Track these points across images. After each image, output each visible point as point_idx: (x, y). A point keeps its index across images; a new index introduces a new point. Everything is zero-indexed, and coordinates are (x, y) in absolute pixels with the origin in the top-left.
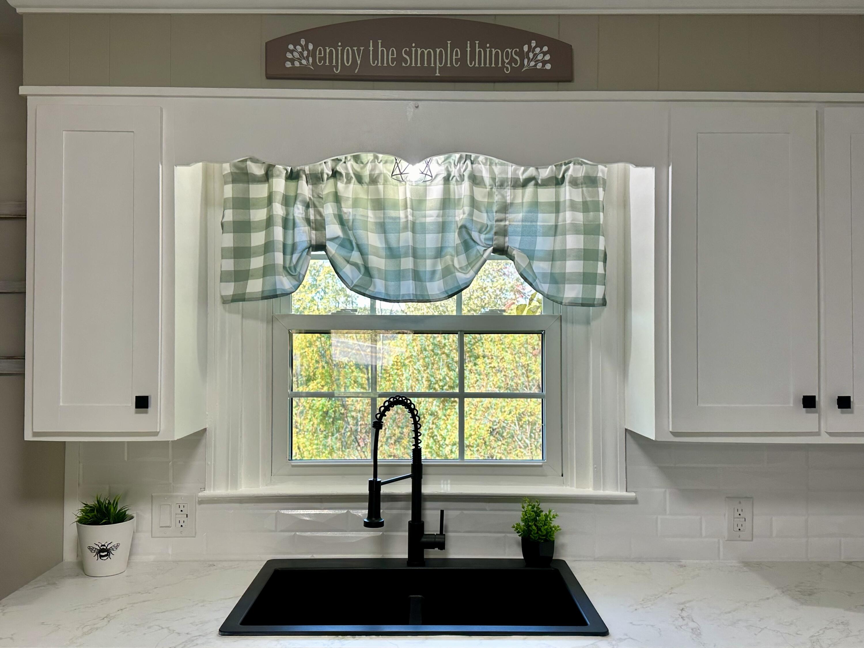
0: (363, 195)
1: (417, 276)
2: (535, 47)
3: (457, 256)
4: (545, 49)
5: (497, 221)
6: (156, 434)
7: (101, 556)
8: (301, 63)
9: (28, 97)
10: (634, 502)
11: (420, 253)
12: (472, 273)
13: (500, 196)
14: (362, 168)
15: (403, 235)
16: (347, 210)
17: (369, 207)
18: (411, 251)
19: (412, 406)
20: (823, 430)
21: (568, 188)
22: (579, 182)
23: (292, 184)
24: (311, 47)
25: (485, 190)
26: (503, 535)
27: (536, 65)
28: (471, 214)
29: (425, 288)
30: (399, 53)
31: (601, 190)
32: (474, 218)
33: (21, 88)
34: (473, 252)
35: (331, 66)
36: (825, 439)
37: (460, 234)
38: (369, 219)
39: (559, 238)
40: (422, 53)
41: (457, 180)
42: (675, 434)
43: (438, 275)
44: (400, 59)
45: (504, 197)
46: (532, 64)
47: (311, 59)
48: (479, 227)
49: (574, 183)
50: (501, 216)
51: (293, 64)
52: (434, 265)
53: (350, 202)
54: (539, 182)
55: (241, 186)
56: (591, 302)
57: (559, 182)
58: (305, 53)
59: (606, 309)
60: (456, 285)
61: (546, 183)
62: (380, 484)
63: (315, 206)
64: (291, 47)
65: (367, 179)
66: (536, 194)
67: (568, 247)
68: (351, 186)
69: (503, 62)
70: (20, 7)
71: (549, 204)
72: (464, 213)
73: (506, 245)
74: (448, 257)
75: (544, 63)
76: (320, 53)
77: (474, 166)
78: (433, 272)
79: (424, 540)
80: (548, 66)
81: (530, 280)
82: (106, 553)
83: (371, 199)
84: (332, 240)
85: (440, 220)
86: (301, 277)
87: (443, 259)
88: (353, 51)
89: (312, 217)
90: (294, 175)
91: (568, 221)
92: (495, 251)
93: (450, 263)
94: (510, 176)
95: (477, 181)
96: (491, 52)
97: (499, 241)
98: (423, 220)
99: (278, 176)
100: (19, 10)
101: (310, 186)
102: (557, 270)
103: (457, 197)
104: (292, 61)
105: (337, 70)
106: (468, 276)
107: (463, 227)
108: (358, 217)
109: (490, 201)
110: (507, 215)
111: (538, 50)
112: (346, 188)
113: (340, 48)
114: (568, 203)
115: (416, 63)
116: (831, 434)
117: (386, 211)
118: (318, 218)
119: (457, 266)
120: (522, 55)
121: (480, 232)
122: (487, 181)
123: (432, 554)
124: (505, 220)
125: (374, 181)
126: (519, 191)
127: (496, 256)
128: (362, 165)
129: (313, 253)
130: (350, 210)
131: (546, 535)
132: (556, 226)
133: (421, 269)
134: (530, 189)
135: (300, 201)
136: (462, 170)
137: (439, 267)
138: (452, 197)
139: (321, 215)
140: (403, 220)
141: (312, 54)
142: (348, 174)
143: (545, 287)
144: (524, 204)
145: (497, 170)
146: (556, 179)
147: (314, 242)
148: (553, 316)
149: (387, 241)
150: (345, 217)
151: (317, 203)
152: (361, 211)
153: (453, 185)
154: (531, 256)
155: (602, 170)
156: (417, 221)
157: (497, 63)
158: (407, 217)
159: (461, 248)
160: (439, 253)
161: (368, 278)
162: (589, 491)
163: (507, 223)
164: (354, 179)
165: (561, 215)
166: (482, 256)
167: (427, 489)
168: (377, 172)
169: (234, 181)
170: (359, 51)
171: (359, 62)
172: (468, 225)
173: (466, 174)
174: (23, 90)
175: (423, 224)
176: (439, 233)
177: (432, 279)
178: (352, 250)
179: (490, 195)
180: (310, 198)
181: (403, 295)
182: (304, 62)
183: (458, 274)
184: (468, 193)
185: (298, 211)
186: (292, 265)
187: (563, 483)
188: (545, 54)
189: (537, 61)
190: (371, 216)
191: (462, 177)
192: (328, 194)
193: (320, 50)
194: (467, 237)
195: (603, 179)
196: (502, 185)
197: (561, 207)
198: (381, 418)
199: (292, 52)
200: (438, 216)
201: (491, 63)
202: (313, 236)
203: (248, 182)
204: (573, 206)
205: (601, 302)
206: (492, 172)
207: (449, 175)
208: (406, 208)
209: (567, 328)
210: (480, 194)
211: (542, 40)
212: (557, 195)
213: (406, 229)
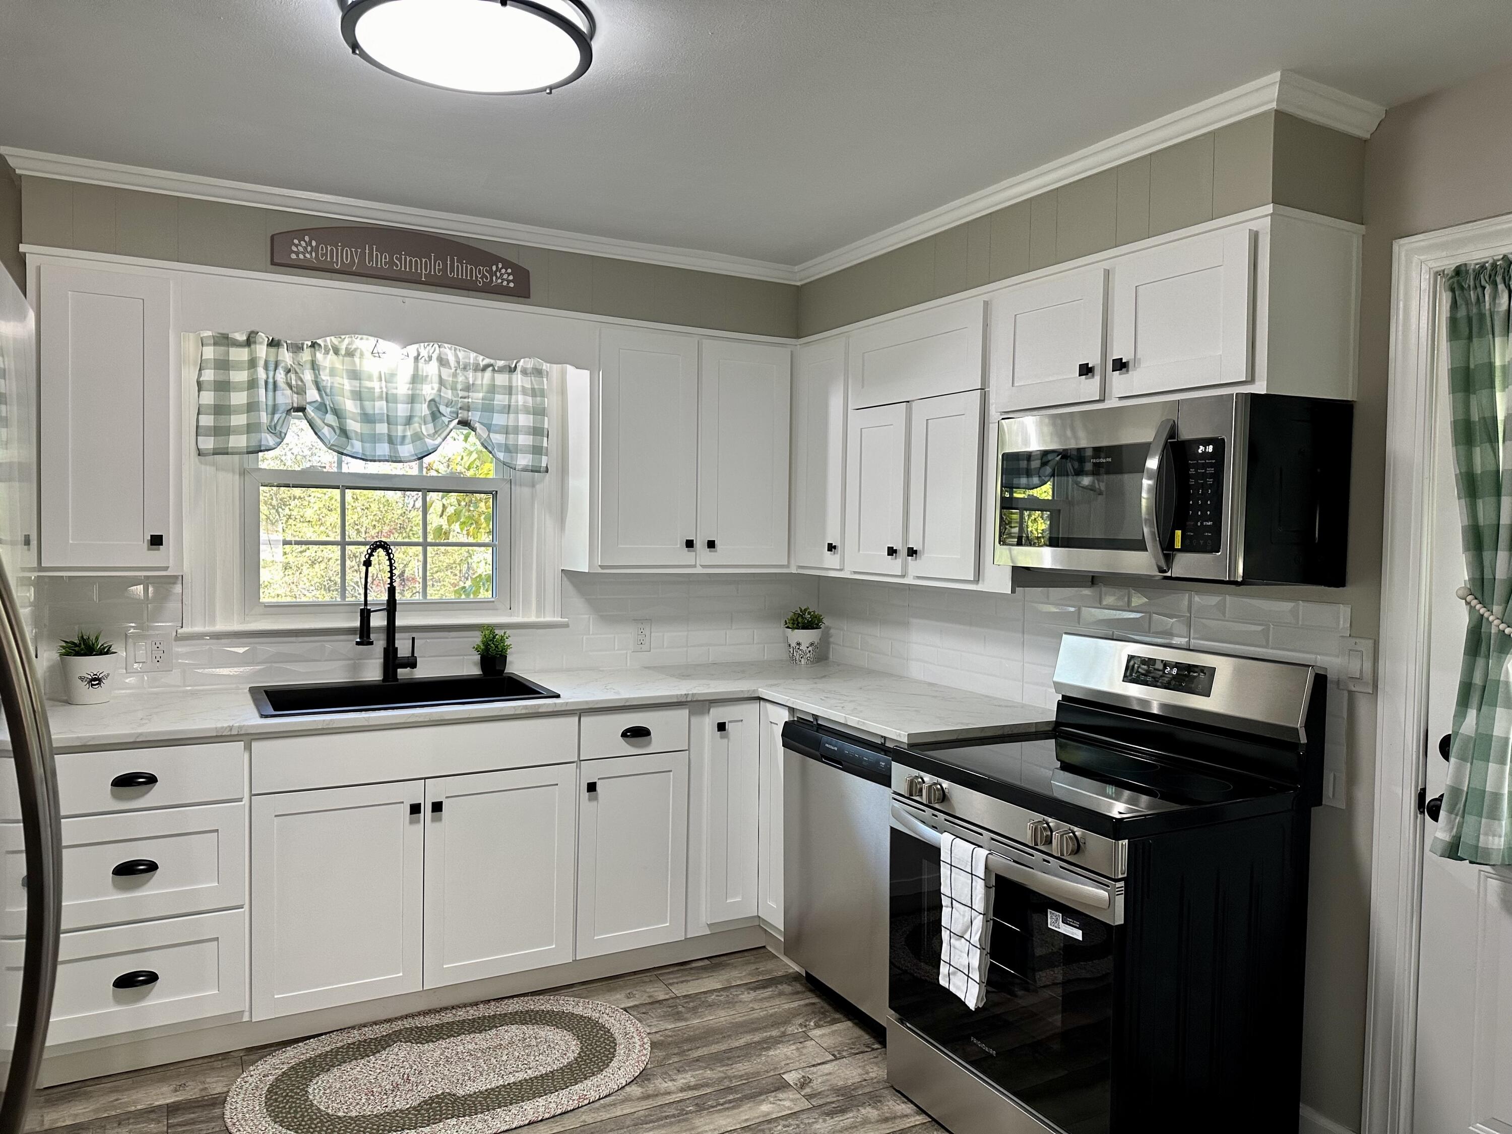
0: (338, 365)
1: (391, 440)
2: (502, 268)
3: (425, 424)
4: (509, 271)
5: (461, 398)
6: (166, 569)
7: (93, 685)
8: (305, 256)
9: (27, 255)
10: (566, 626)
11: (392, 419)
12: (439, 440)
13: (464, 378)
14: (340, 342)
15: (377, 404)
16: (325, 377)
17: (345, 376)
18: (385, 418)
19: (390, 551)
20: (698, 563)
21: (520, 376)
22: (528, 372)
23: (273, 350)
24: (314, 243)
25: (450, 370)
26: (462, 657)
27: (502, 282)
28: (440, 390)
29: (396, 451)
30: (391, 258)
31: (545, 379)
32: (442, 394)
33: (20, 245)
34: (439, 422)
35: (332, 262)
36: (699, 570)
37: (429, 406)
38: (345, 387)
39: (512, 416)
40: (411, 260)
41: (425, 360)
42: (602, 567)
43: (408, 440)
44: (392, 263)
45: (467, 378)
46: (499, 281)
47: (314, 254)
48: (446, 401)
49: (524, 372)
50: (465, 394)
51: (298, 256)
52: (404, 431)
53: (328, 371)
54: (496, 368)
55: (222, 349)
56: (538, 469)
57: (512, 370)
58: (309, 249)
59: (548, 475)
60: (426, 449)
61: (501, 370)
62: (369, 611)
63: (296, 373)
64: (296, 241)
65: (343, 352)
66: (493, 379)
67: (520, 424)
68: (329, 356)
69: (476, 277)
70: (20, 169)
71: (504, 386)
72: (433, 389)
73: (470, 418)
74: (417, 425)
75: (509, 282)
76: (322, 250)
77: (441, 349)
78: (404, 437)
79: (397, 662)
80: (512, 285)
81: (490, 448)
82: (97, 682)
83: (347, 370)
84: (310, 403)
85: (410, 392)
86: (283, 435)
87: (412, 426)
88: (351, 252)
89: (294, 382)
90: (274, 343)
91: (520, 403)
92: (459, 423)
93: (419, 430)
94: (472, 361)
95: (443, 363)
96: (467, 267)
97: (462, 415)
98: (395, 391)
99: (261, 343)
100: (18, 171)
101: (291, 354)
102: (511, 442)
103: (425, 374)
104: (297, 253)
105: (337, 266)
106: (437, 442)
107: (433, 400)
108: (336, 385)
109: (455, 380)
110: (470, 394)
111: (503, 271)
112: (325, 358)
113: (340, 248)
114: (520, 389)
115: (405, 268)
116: (703, 566)
117: (362, 382)
118: (300, 383)
119: (425, 433)
120: (493, 274)
121: (447, 406)
122: (453, 363)
123: (403, 673)
124: (468, 397)
125: (350, 354)
126: (479, 374)
127: (459, 426)
128: (340, 339)
129: (293, 414)
130: (328, 378)
131: (502, 651)
132: (509, 406)
133: (393, 434)
134: (488, 373)
135: (282, 367)
136: (431, 352)
137: (408, 433)
138: (420, 373)
139: (302, 381)
140: (377, 390)
141: (316, 249)
142: (326, 346)
143: (501, 455)
144: (484, 386)
145: (461, 355)
146: (510, 367)
147: (295, 405)
148: (503, 479)
149: (362, 407)
150: (322, 384)
151: (298, 370)
152: (338, 379)
153: (421, 364)
154: (489, 427)
155: (546, 366)
156: (389, 392)
157: (471, 276)
158: (381, 388)
159: (429, 418)
160: (409, 421)
161: (344, 439)
162: (532, 618)
163: (470, 400)
164: (331, 352)
165: (514, 397)
166: (447, 426)
167: (399, 622)
168: (354, 347)
169: (215, 344)
170: (356, 252)
171: (356, 261)
172: (437, 399)
173: (435, 356)
174: (23, 248)
175: (395, 395)
176: (408, 404)
177: (402, 443)
178: (327, 412)
179: (455, 375)
180: (291, 365)
181: (379, 456)
182: (308, 256)
183: (427, 440)
184: (437, 372)
185: (280, 376)
186: (273, 424)
187: (511, 616)
188: (509, 274)
189: (503, 280)
190: (348, 385)
191: (430, 358)
192: (305, 362)
193: (322, 247)
194: (435, 409)
195: (547, 372)
196: (465, 368)
197: (513, 392)
198: (369, 557)
199: (296, 246)
200: (408, 389)
201: (466, 276)
202: (295, 399)
203: (228, 346)
204: (524, 391)
205: (545, 469)
206: (456, 356)
207: (419, 355)
208: (381, 380)
209: (516, 490)
210: (446, 373)
211: (507, 264)
212: (510, 380)
213: (381, 398)
